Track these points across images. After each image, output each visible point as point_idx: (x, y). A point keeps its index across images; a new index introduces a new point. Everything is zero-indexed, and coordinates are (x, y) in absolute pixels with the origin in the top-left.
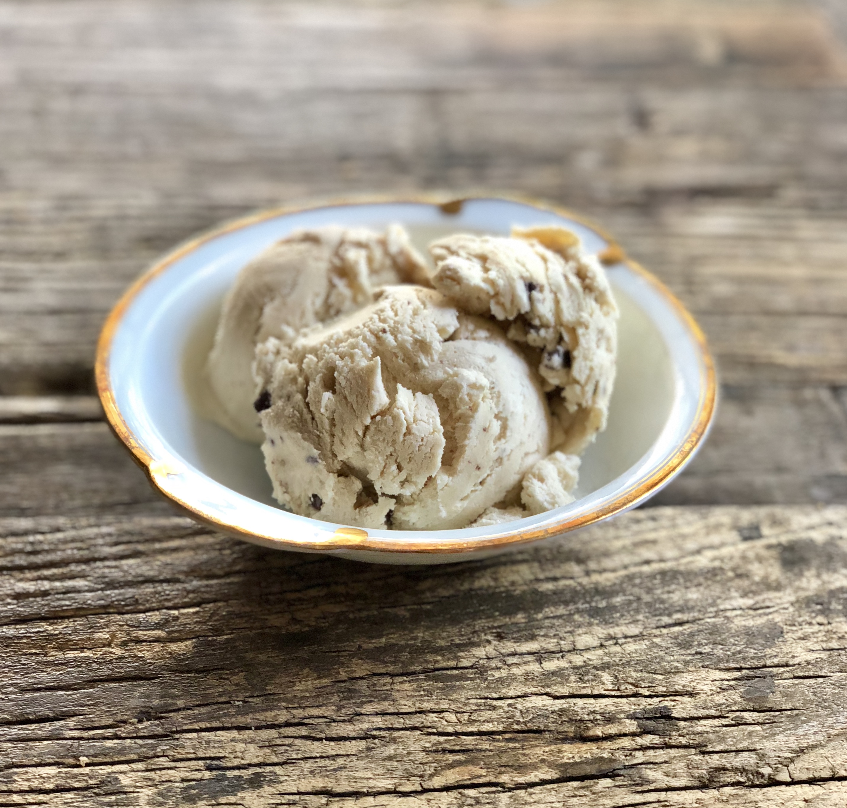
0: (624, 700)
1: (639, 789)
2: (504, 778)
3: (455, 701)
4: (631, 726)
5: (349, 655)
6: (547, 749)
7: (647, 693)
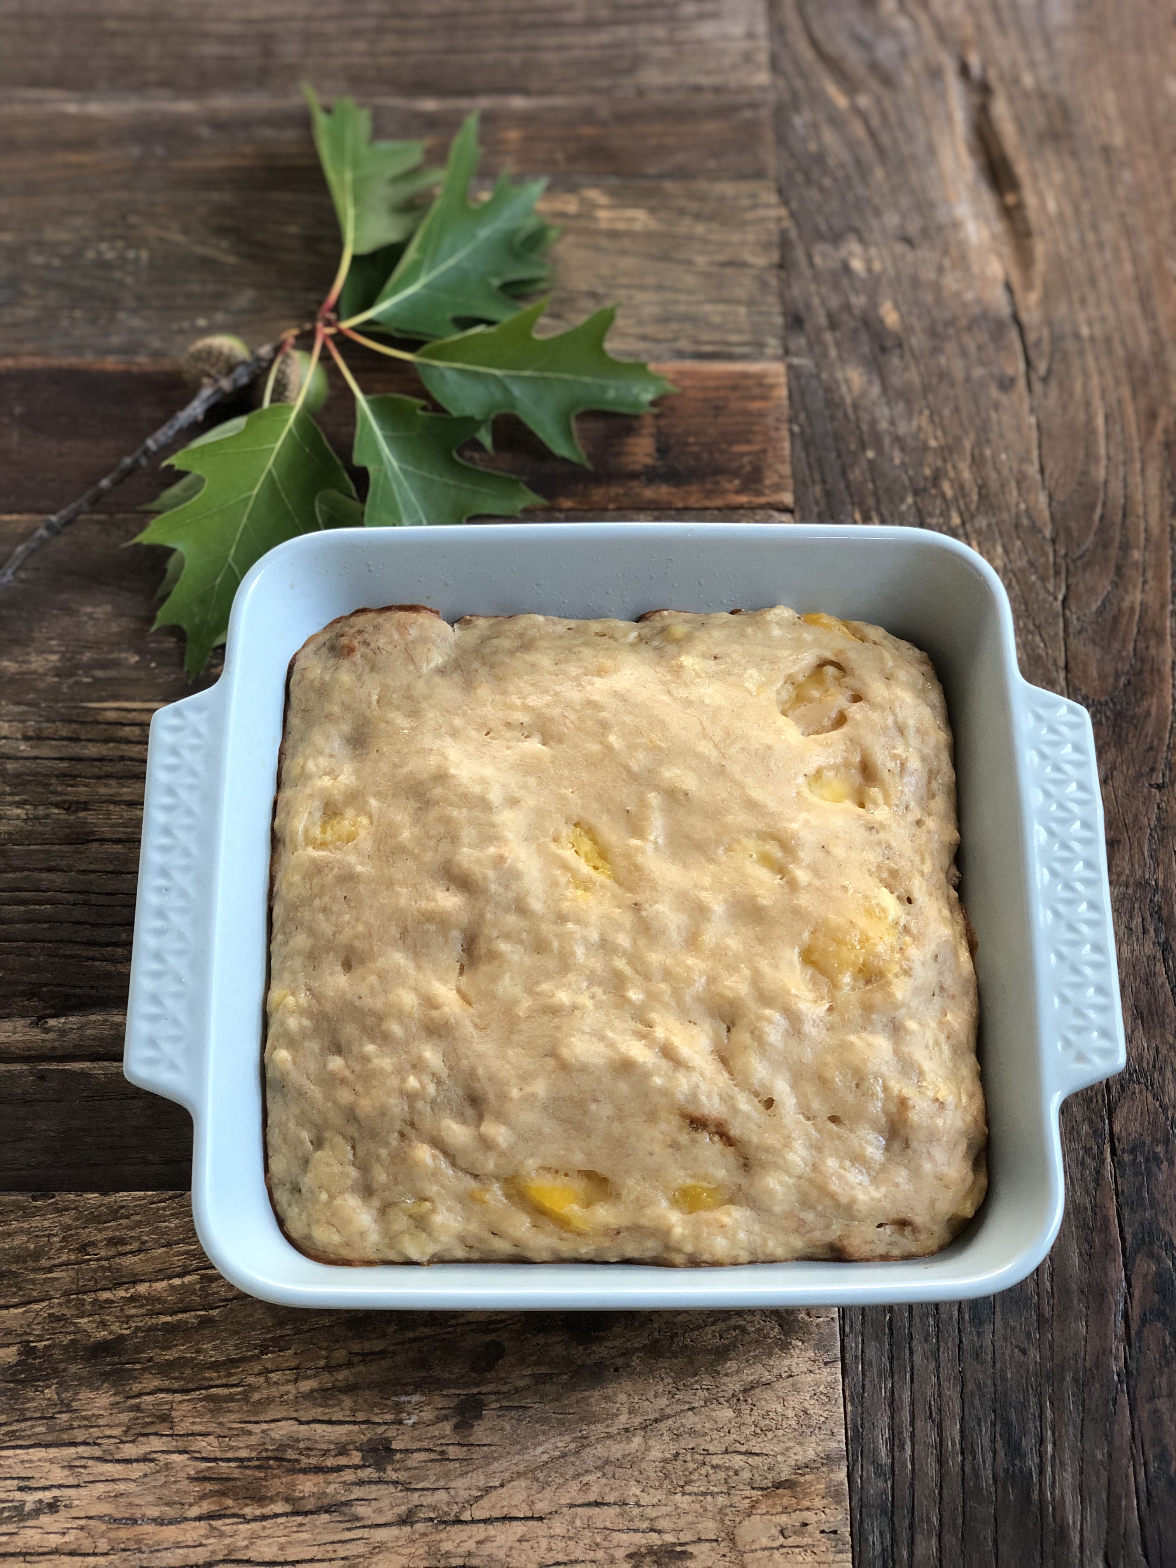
0: (356, 1428)
1: (349, 1525)
2: (248, 1511)
3: (221, 1423)
4: (356, 1458)
5: (142, 1369)
6: (284, 1480)
7: (377, 1420)
